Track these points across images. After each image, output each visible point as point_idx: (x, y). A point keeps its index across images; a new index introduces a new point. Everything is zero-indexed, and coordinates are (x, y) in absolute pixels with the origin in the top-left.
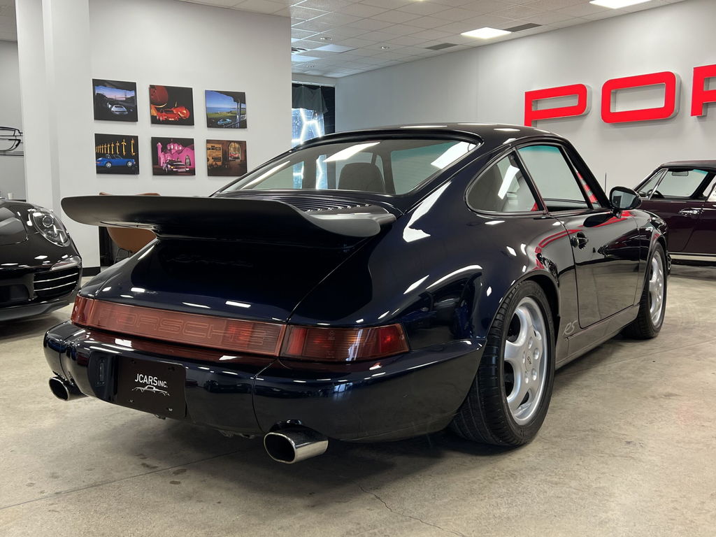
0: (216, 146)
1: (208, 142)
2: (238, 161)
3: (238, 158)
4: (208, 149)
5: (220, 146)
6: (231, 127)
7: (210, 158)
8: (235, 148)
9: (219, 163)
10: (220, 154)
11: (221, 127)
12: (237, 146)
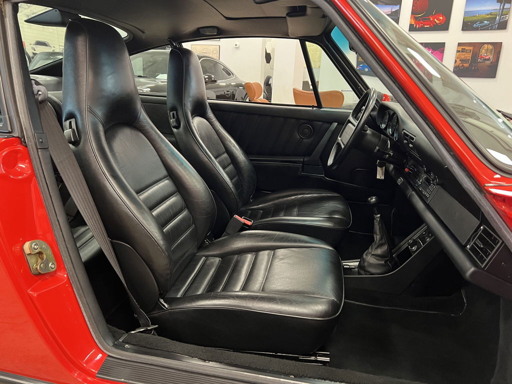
0: (467, 48)
1: (460, 44)
2: (487, 62)
3: (489, 59)
4: (458, 51)
5: (471, 48)
6: (487, 29)
7: (458, 60)
8: (487, 49)
9: (466, 65)
10: (469, 56)
11: (477, 29)
12: (490, 47)
